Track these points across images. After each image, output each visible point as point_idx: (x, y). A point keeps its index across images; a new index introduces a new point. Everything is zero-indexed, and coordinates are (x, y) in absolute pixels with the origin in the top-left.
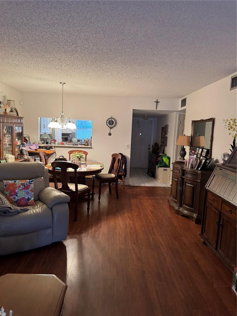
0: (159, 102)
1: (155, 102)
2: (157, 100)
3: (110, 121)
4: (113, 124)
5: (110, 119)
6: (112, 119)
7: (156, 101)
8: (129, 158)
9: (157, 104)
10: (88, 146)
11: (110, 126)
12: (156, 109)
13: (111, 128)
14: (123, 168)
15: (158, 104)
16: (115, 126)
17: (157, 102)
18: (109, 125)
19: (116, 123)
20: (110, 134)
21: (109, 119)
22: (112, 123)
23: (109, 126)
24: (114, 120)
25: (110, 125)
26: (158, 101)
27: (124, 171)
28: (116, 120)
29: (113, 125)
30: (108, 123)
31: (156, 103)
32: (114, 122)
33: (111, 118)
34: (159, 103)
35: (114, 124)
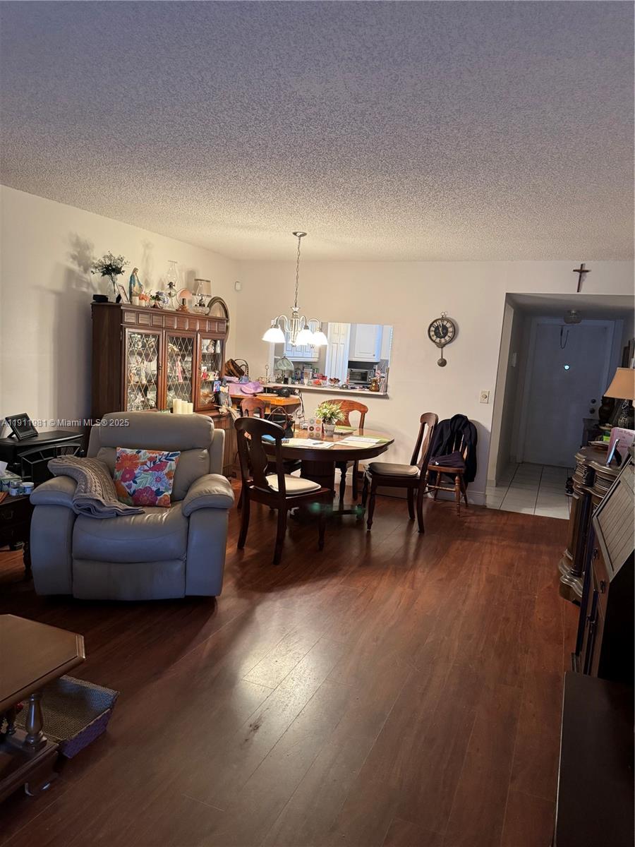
0: (587, 271)
1: (574, 271)
2: (582, 265)
3: (437, 328)
4: (445, 334)
5: (439, 323)
6: (445, 323)
7: (579, 268)
8: (487, 431)
9: (580, 276)
10: (378, 391)
11: (438, 340)
12: (578, 291)
13: (442, 346)
14: (465, 456)
15: (583, 277)
16: (452, 339)
17: (582, 271)
18: (434, 338)
19: (455, 332)
20: (443, 363)
21: (435, 321)
22: (445, 331)
23: (434, 341)
24: (448, 325)
25: (437, 337)
26: (586, 268)
27: (463, 465)
28: (456, 323)
29: (447, 338)
30: (432, 333)
31: (578, 274)
32: (450, 330)
33: (443, 319)
34: (587, 274)
35: (450, 334)
